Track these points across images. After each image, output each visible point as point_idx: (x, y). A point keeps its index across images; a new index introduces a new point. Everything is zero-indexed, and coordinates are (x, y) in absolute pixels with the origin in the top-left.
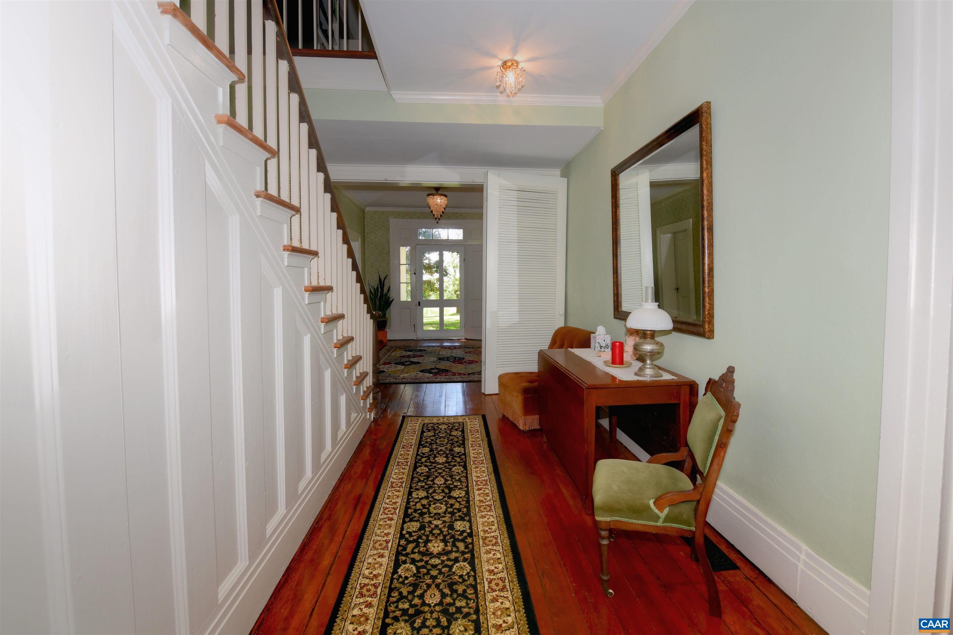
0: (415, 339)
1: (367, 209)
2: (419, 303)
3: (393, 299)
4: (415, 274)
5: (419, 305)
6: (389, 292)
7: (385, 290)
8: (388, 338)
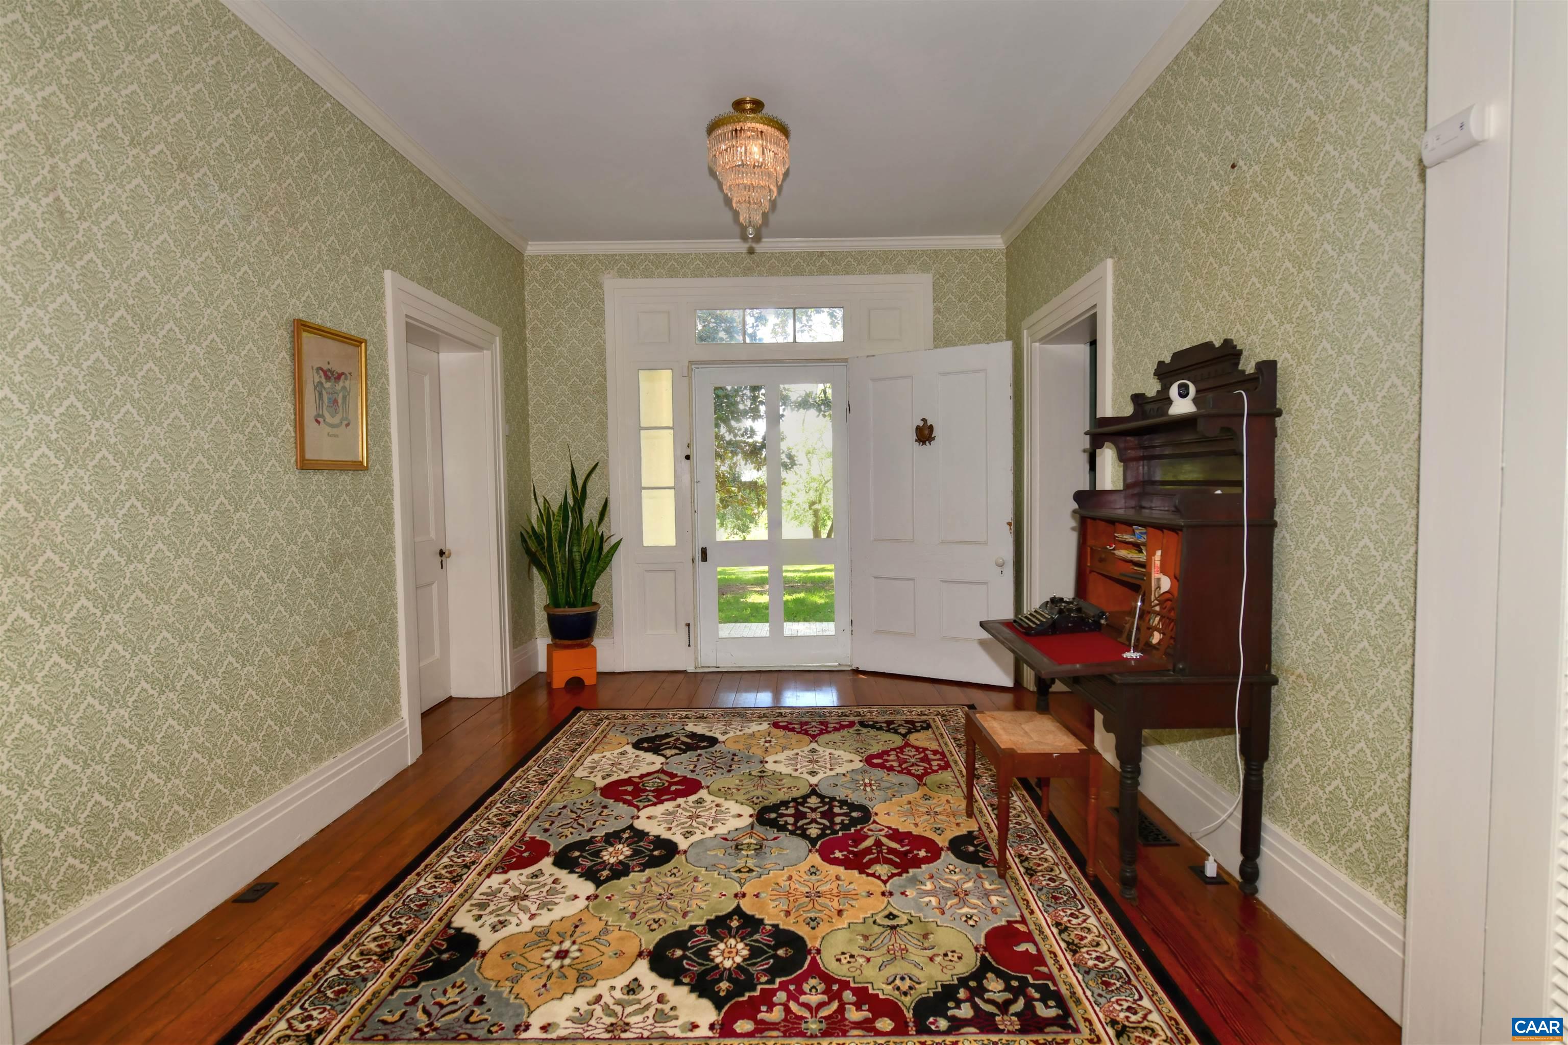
0: (691, 669)
1: (529, 248)
2: (704, 552)
3: (618, 543)
4: (688, 457)
5: (704, 557)
6: (606, 519)
7: (590, 512)
8: (601, 668)
